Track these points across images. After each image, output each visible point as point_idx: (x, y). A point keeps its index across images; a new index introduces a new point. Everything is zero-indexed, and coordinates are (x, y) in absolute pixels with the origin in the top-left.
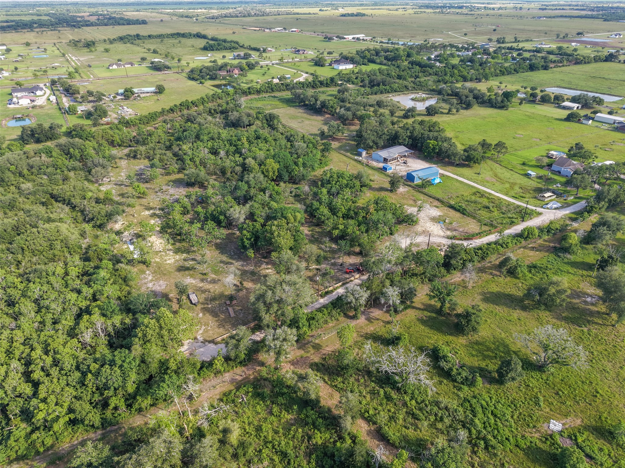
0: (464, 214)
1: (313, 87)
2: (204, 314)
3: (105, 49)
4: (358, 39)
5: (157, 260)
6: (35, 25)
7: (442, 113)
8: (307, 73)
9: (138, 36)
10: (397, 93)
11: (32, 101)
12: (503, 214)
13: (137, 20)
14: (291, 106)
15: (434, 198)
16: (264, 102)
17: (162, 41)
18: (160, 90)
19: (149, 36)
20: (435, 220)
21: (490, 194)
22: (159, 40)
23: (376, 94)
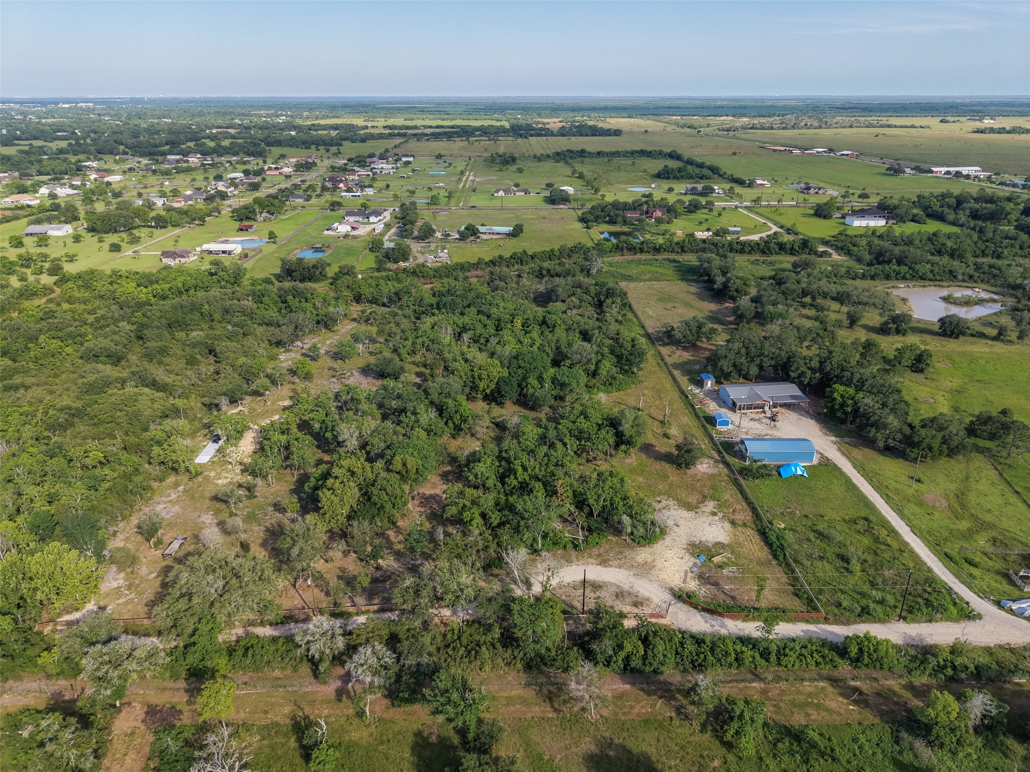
0: (775, 557)
1: (763, 252)
2: (157, 577)
3: (518, 169)
4: (958, 174)
5: (213, 474)
6: (477, 133)
7: (982, 335)
8: (781, 227)
9: (583, 151)
10: (922, 283)
11: (353, 228)
12: (873, 584)
13: (609, 130)
14: (682, 280)
15: (750, 503)
16: (648, 268)
17: (609, 160)
18: (517, 232)
19: (599, 153)
20: (697, 549)
21: (893, 532)
22: (606, 159)
23: (873, 278)
